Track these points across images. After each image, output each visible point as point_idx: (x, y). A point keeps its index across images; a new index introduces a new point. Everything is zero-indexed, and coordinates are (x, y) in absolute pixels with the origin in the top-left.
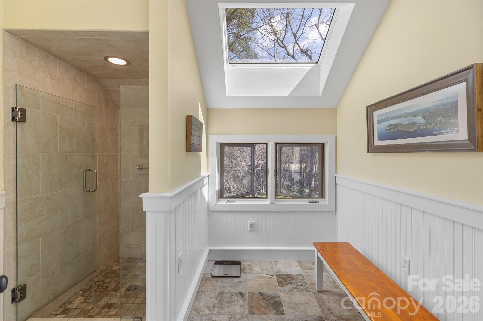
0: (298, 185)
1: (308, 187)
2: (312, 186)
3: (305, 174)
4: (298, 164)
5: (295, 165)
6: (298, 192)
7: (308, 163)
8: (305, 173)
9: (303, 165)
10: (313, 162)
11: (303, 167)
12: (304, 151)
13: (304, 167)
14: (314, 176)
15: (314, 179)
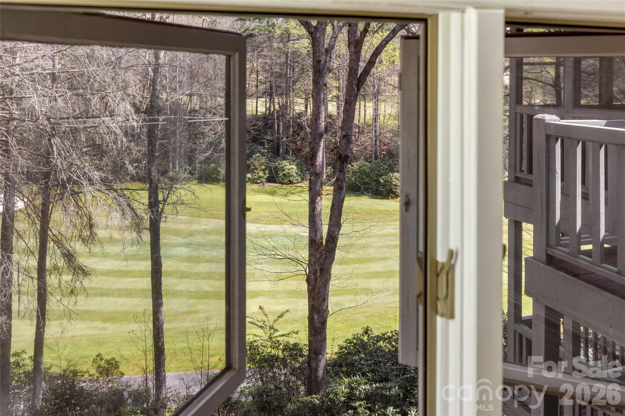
0: (266, 151)
1: (289, 155)
2: (317, 163)
3: (281, 123)
4: (263, 100)
5: (257, 103)
6: (266, 169)
7: (290, 97)
8: (282, 120)
9: (276, 100)
10: (320, 99)
11: (277, 106)
12: (278, 67)
13: (280, 107)
14: (321, 135)
15: (322, 144)
